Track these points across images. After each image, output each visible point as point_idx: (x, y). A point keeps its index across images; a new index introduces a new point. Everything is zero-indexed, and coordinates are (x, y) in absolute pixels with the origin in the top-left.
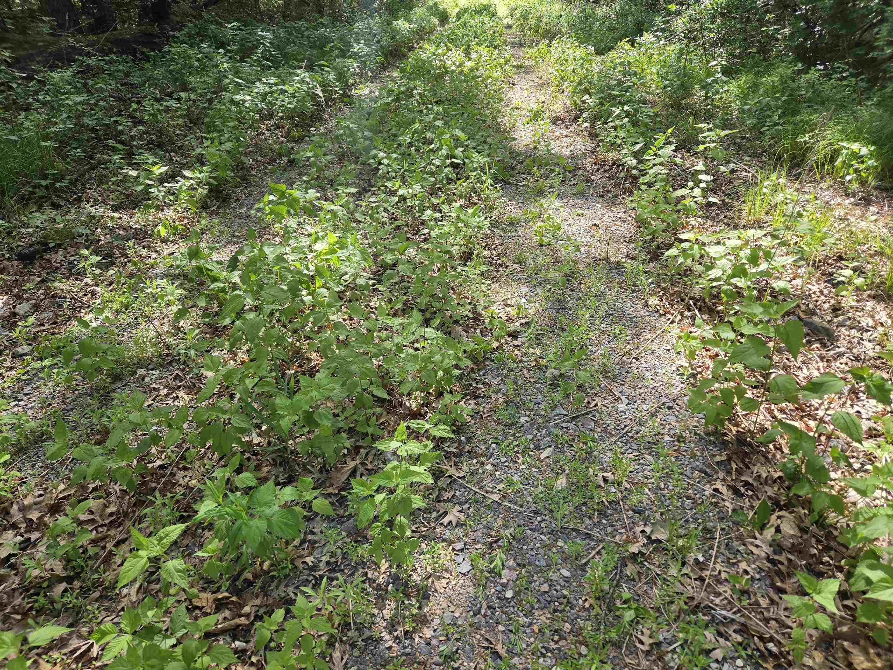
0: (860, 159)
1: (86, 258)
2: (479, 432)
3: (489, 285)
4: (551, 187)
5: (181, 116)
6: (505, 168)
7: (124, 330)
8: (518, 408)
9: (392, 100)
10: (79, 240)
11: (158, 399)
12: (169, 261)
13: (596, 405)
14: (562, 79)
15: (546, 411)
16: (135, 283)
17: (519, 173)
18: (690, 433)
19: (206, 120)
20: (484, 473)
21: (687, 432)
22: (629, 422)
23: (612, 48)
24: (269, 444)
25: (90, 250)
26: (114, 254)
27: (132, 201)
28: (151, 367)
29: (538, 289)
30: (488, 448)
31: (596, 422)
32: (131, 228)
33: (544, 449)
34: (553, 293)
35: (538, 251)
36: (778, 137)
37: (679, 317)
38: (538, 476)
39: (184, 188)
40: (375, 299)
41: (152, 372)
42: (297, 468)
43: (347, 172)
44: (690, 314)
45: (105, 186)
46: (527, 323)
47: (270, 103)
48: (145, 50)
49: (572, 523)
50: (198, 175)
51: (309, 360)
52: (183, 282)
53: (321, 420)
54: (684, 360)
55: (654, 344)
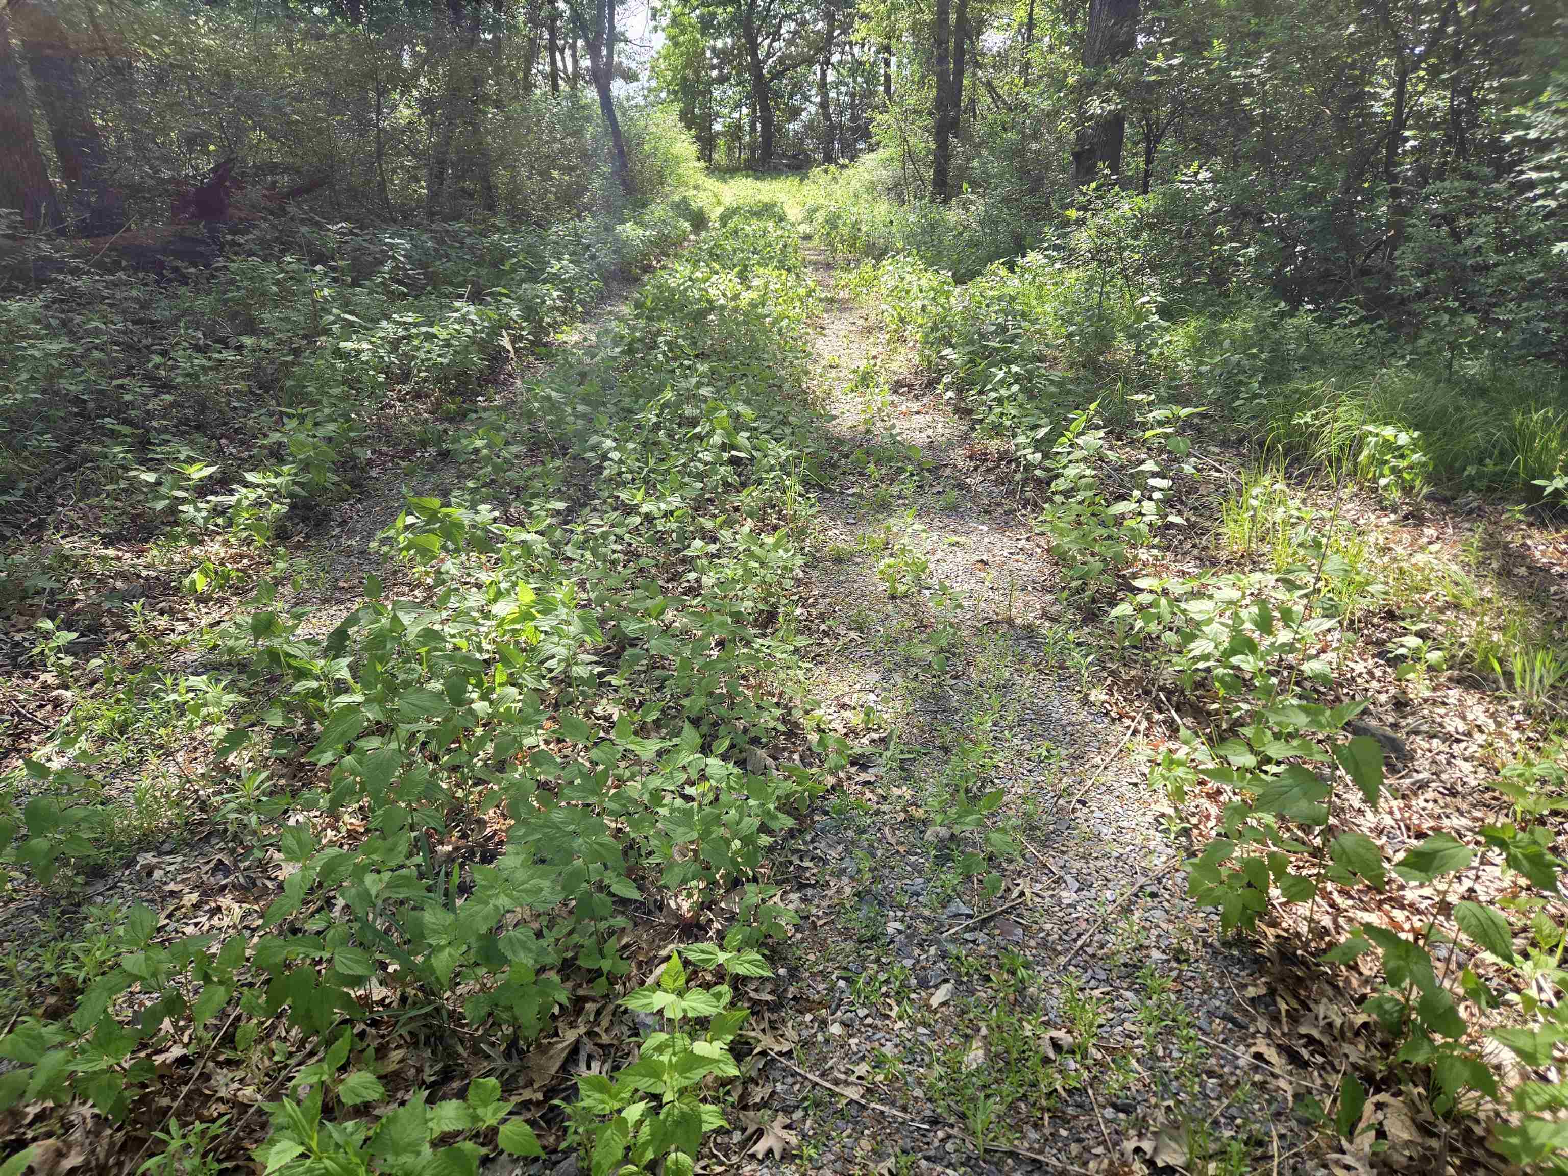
0: (1399, 452)
1: (47, 636)
2: (812, 957)
3: (808, 670)
4: (900, 497)
5: (242, 377)
6: (821, 465)
7: (115, 774)
8: (881, 904)
9: (622, 352)
10: (36, 601)
11: (178, 914)
12: (209, 638)
13: (1022, 894)
14: (902, 320)
15: (934, 910)
16: (144, 681)
17: (844, 473)
18: (1196, 943)
19: (290, 383)
20: (827, 1041)
21: (1190, 941)
22: (1084, 925)
23: (980, 274)
24: (403, 999)
25: (58, 621)
26: (103, 625)
27: (143, 527)
28: (167, 847)
29: (895, 675)
30: (831, 989)
31: (1026, 928)
32: (139, 576)
33: (936, 987)
34: (922, 682)
35: (890, 607)
36: (1261, 415)
37: (1145, 724)
38: (931, 1044)
39: (246, 503)
40: (605, 701)
41: (168, 859)
42: (460, 1049)
43: (548, 474)
44: (1161, 717)
45: (93, 501)
46: (882, 740)
47: (405, 354)
48: (179, 264)
49: (1003, 1140)
50: (273, 481)
51: (482, 823)
52: (237, 677)
53: (514, 952)
54: (1166, 802)
55: (1110, 775)
